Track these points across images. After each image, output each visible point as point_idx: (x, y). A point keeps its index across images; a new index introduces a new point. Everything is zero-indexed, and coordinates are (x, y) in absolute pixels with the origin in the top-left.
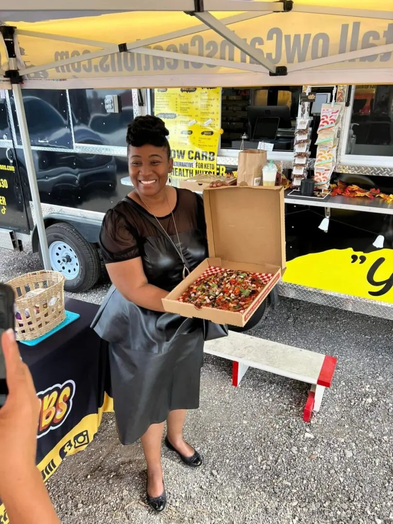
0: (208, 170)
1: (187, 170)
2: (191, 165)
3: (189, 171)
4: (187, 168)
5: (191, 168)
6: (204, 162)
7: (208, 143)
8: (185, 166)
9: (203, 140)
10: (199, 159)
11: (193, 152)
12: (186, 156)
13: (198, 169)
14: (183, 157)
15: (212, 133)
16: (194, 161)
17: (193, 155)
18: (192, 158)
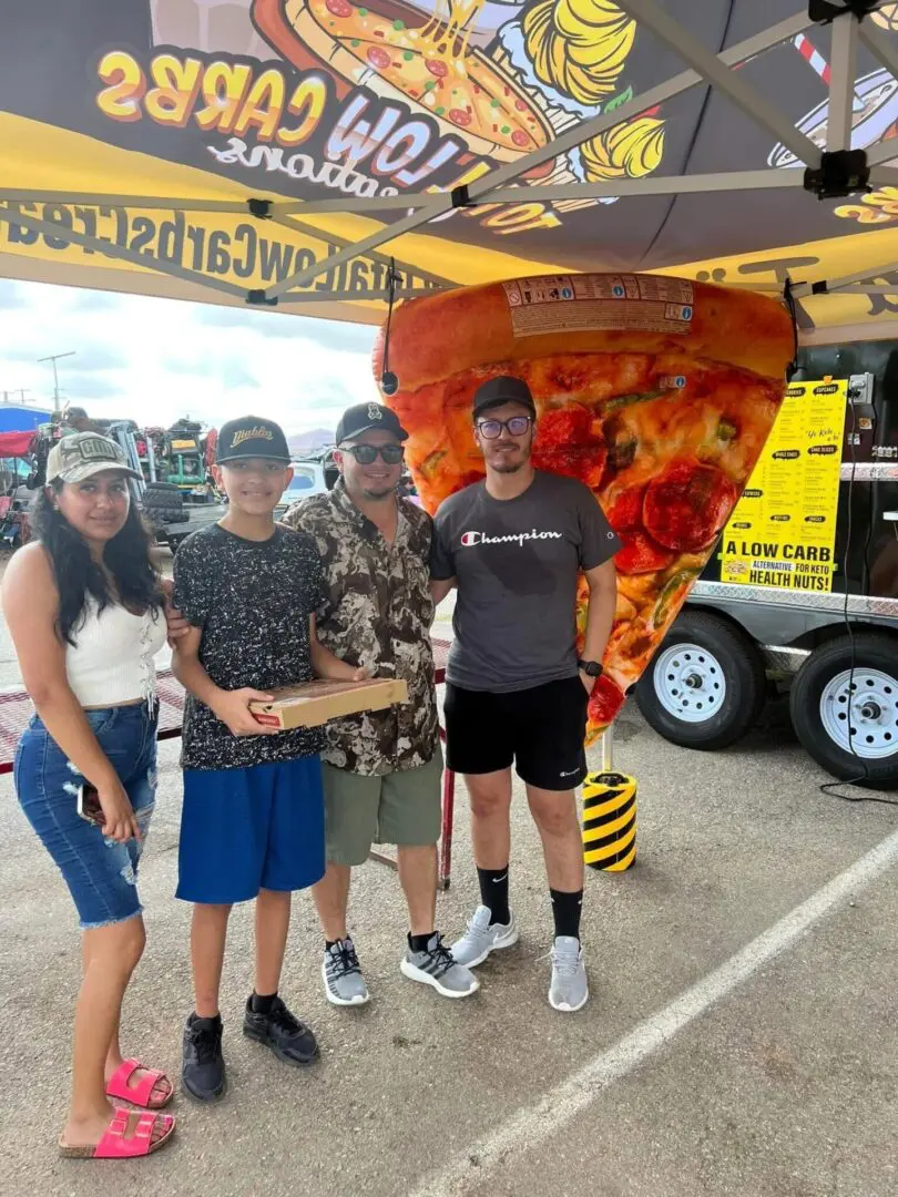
0: (818, 576)
1: (780, 575)
2: (787, 567)
3: (782, 577)
4: (779, 571)
5: (787, 572)
6: (811, 562)
7: (815, 532)
8: (777, 567)
9: (808, 530)
10: (803, 558)
11: (791, 547)
12: (780, 552)
13: (799, 573)
14: (774, 555)
15: (823, 519)
16: (793, 562)
17: (792, 552)
18: (790, 556)
